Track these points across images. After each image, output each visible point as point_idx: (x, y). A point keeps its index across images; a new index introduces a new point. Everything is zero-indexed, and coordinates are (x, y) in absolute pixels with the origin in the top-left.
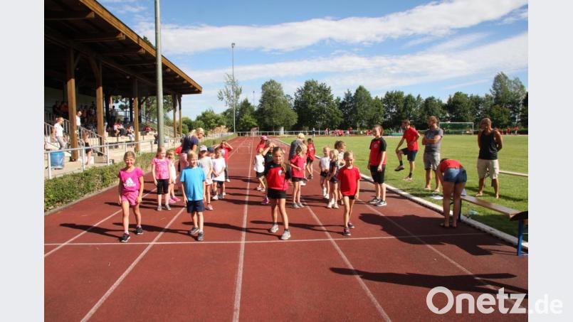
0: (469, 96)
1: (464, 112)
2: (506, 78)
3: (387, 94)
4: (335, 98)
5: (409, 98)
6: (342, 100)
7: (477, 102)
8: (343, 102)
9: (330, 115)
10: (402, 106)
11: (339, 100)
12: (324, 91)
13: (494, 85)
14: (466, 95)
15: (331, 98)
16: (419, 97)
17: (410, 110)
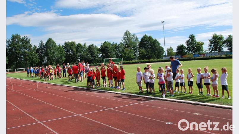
0: (111, 44)
1: (110, 53)
2: (129, 33)
3: (66, 43)
4: (33, 46)
5: (79, 45)
6: (37, 47)
7: (116, 46)
8: (38, 49)
9: (31, 57)
10: (75, 50)
11: (36, 47)
12: (26, 42)
13: (124, 37)
14: (110, 43)
15: (31, 46)
16: (85, 44)
17: (80, 52)
